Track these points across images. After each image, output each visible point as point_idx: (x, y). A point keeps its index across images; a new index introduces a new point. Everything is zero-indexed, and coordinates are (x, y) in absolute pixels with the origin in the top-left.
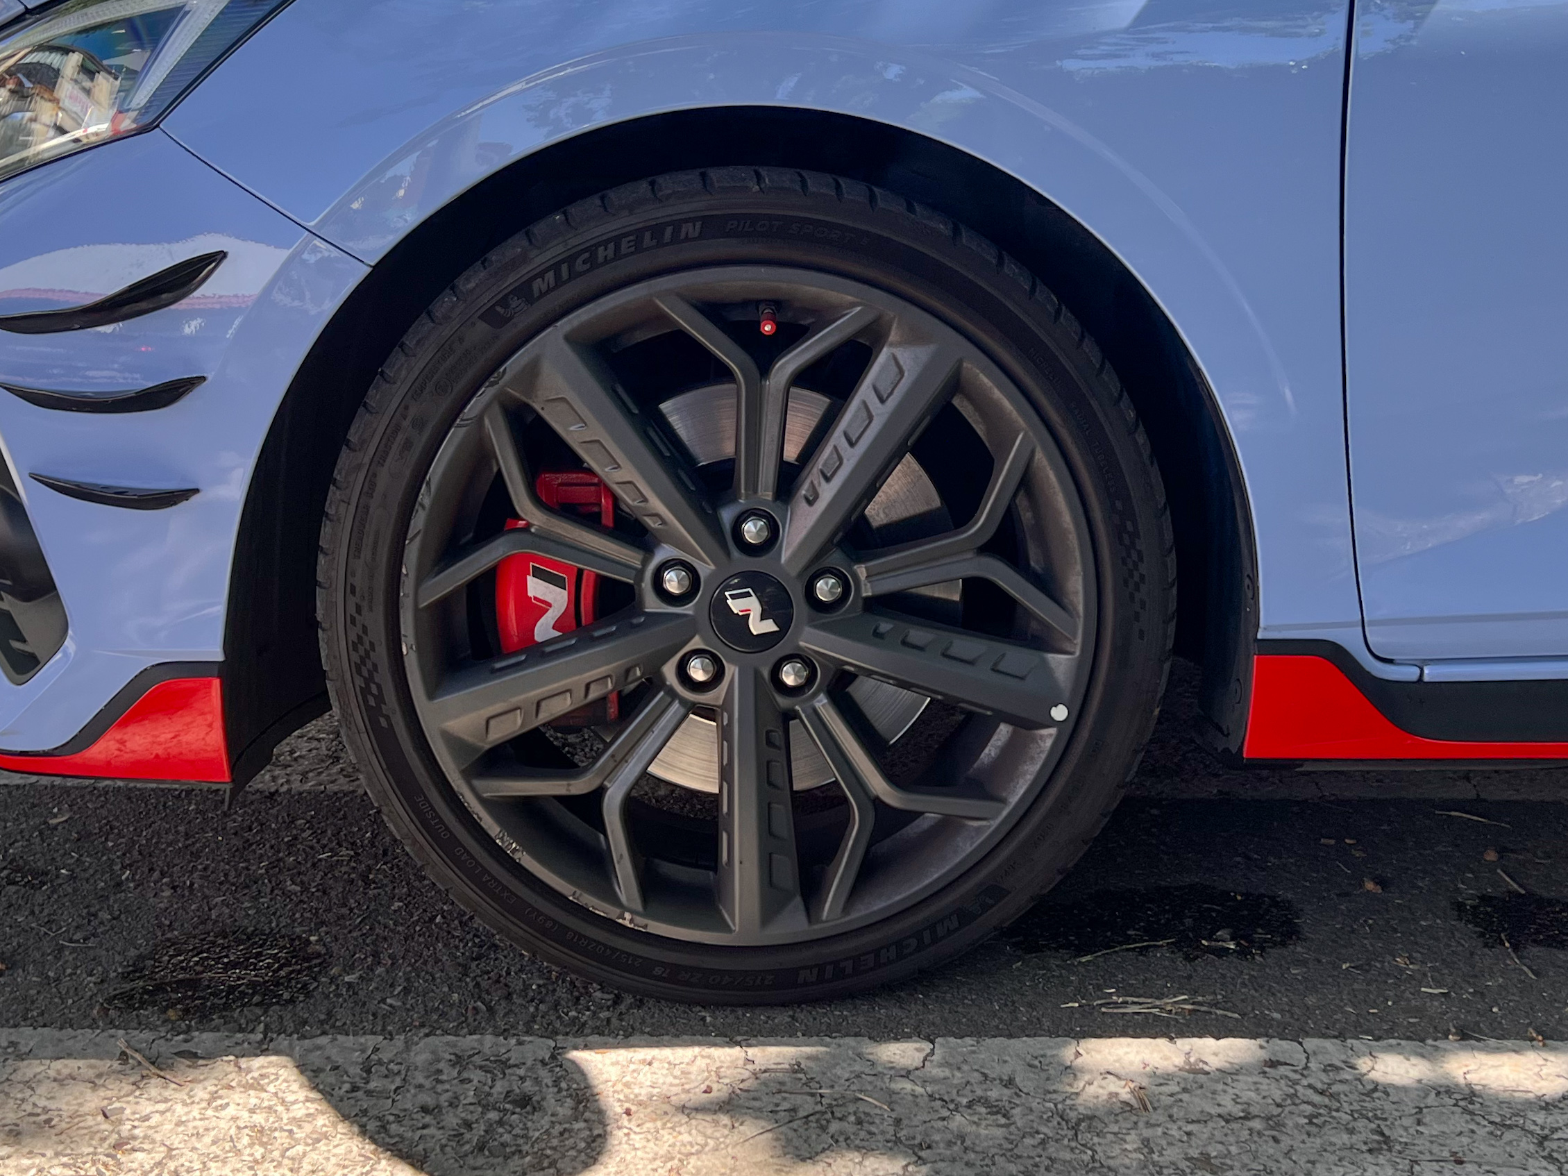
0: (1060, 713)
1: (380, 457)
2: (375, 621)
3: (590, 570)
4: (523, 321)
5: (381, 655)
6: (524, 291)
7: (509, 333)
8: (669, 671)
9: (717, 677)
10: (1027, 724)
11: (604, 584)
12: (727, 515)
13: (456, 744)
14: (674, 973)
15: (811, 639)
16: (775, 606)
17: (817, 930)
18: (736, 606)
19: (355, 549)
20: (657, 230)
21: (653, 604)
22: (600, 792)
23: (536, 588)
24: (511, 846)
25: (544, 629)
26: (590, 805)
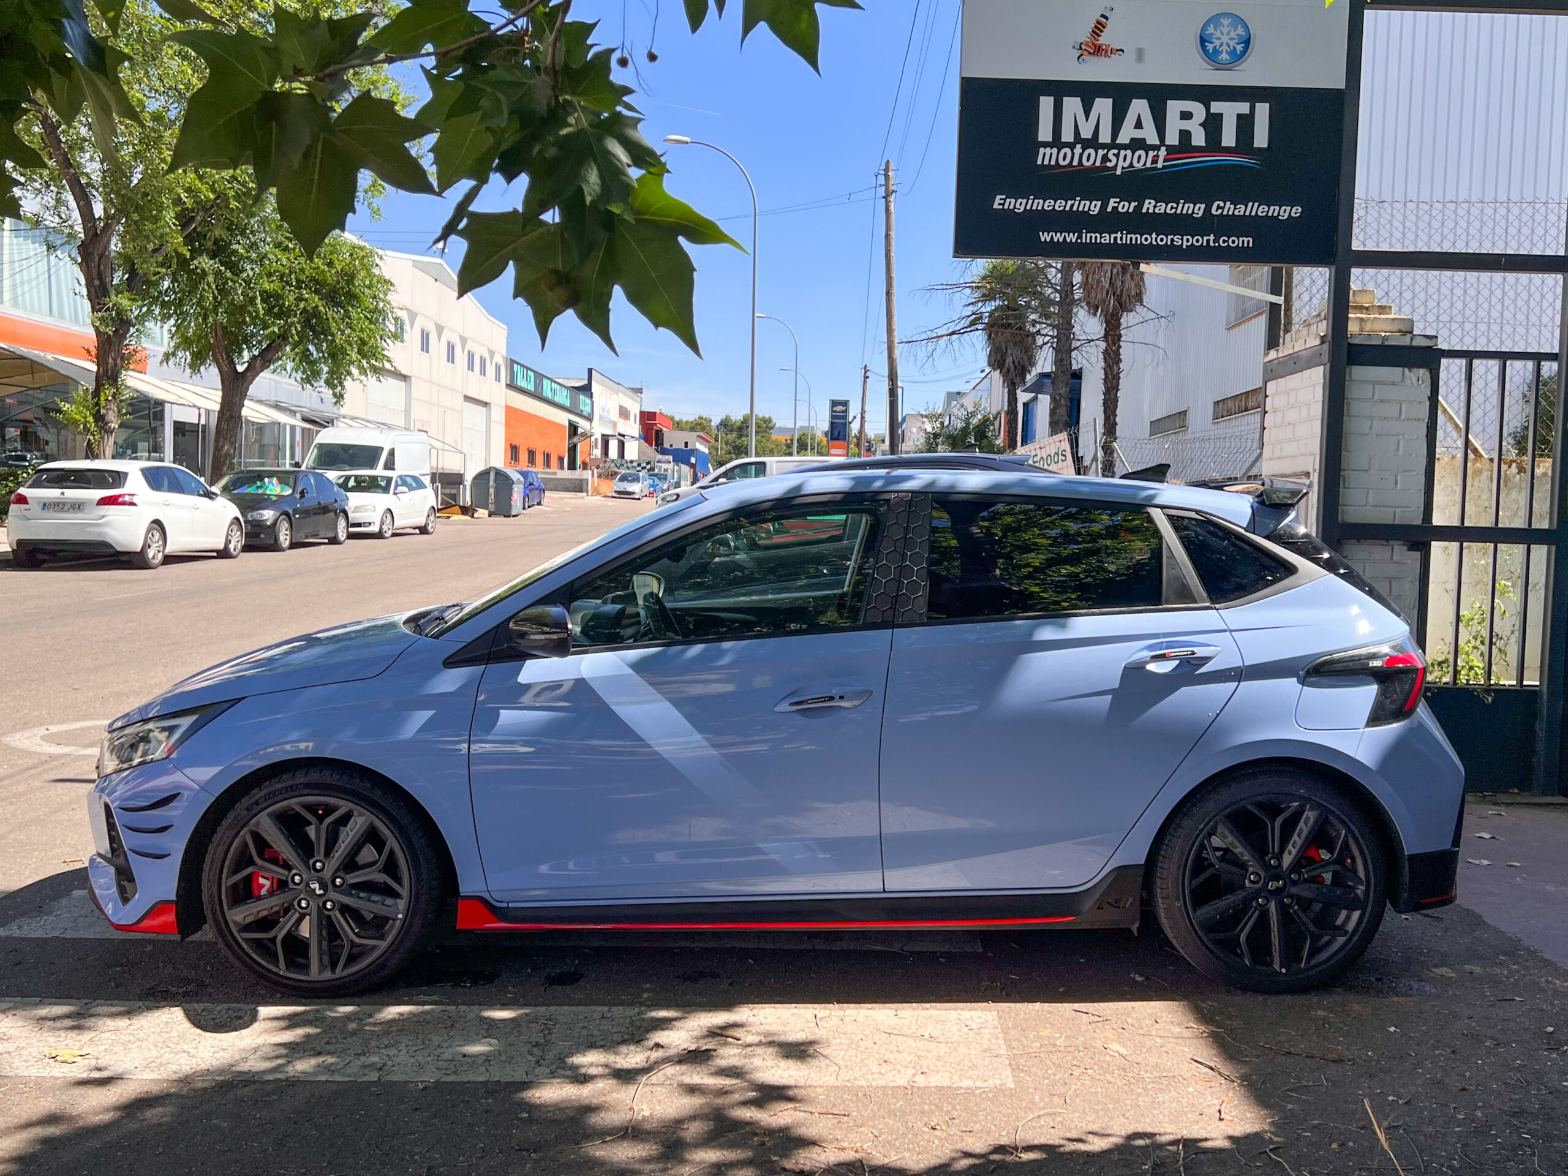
0: (400, 916)
1: (217, 846)
2: (215, 889)
3: (277, 876)
4: (255, 811)
5: (216, 898)
6: (257, 803)
7: (252, 813)
8: (296, 903)
9: (308, 905)
10: (395, 920)
11: (279, 881)
12: (311, 862)
13: (236, 923)
14: (294, 988)
15: (332, 895)
16: (323, 886)
17: (334, 977)
18: (312, 886)
19: (210, 869)
20: (291, 787)
21: (291, 886)
22: (276, 937)
23: (262, 881)
24: (250, 951)
25: (263, 892)
26: (273, 940)
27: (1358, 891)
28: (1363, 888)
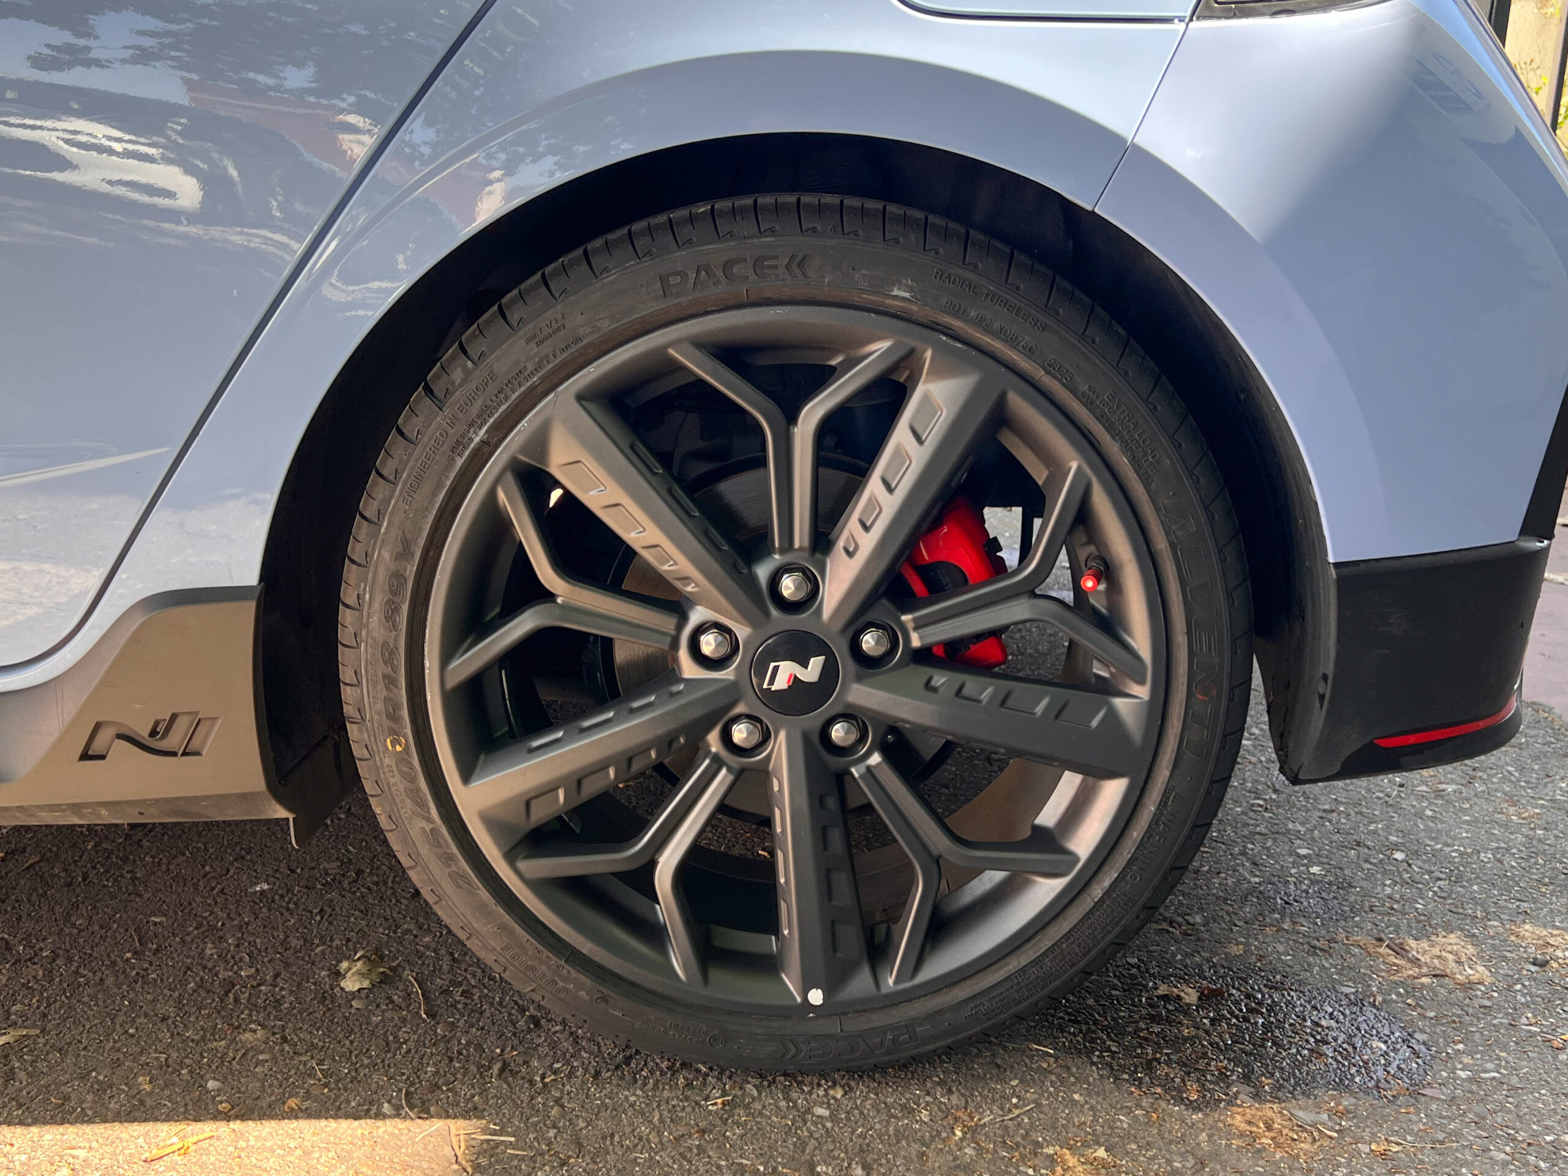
27: (1120, 703)
28: (1142, 692)
